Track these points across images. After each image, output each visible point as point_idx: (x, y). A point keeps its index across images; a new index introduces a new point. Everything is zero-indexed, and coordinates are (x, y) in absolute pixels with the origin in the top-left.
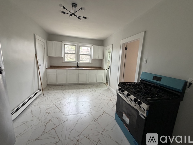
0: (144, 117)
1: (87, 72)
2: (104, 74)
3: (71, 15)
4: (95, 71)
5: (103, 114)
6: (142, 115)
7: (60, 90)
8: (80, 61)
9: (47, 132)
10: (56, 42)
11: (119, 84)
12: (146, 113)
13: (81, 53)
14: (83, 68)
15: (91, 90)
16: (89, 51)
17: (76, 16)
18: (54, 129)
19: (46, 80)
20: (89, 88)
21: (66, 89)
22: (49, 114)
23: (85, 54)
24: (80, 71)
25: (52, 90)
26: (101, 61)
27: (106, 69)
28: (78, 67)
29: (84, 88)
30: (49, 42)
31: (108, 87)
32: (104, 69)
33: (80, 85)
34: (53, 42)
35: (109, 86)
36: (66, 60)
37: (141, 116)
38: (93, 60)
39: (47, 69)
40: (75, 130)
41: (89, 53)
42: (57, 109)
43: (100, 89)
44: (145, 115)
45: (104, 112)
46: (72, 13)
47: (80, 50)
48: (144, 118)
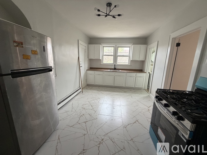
0: (186, 139)
1: (124, 74)
2: (145, 78)
3: (106, 16)
4: (134, 74)
5: (135, 122)
6: (183, 135)
7: (96, 90)
8: (118, 63)
9: (79, 124)
10: (96, 45)
11: (157, 90)
12: (188, 134)
13: (119, 54)
14: (120, 71)
15: (127, 94)
16: (129, 52)
17: (111, 15)
18: (85, 122)
19: (86, 80)
20: (125, 92)
21: (101, 90)
22: (84, 110)
23: (124, 55)
24: (117, 74)
25: (90, 89)
26: (143, 62)
27: (147, 73)
28: (115, 69)
29: (119, 92)
30: (90, 45)
31: (148, 94)
32: (146, 73)
33: (116, 88)
34: (94, 45)
35: (150, 93)
36: (104, 62)
37: (182, 137)
38: (132, 61)
39: (87, 70)
40: (102, 129)
41: (128, 54)
42: (91, 107)
43: (137, 95)
44: (187, 137)
45: (137, 121)
46: (106, 14)
47: (119, 51)
48: (185, 141)
